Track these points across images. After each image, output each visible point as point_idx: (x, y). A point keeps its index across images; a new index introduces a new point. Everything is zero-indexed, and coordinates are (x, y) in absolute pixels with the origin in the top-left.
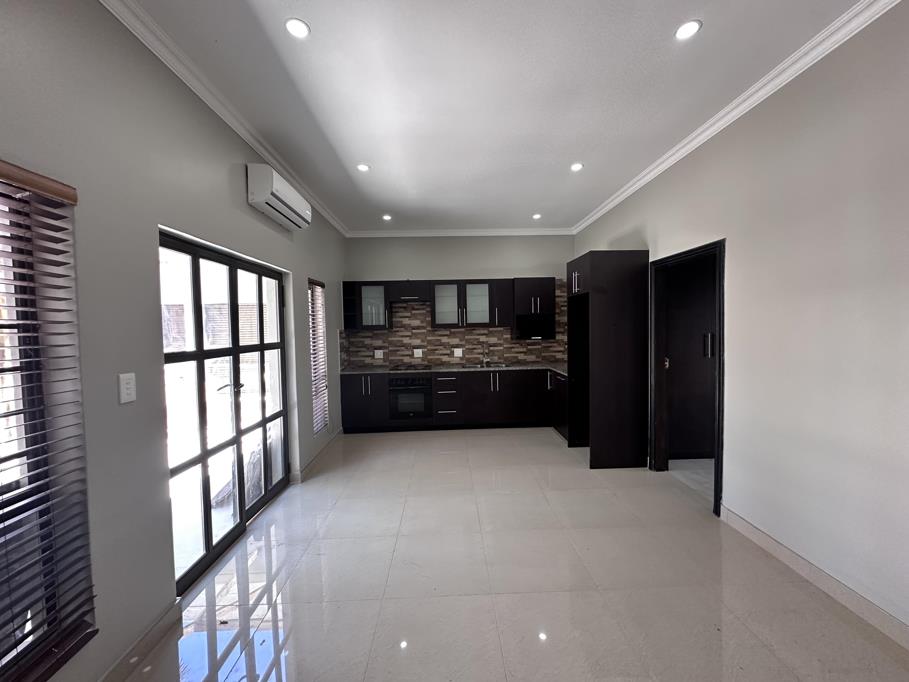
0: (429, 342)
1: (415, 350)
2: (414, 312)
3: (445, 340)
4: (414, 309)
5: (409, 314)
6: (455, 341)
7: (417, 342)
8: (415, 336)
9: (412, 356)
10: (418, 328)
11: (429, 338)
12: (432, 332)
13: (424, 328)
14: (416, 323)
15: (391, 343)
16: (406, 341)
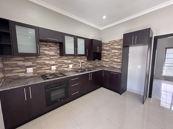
0: (59, 62)
1: (52, 67)
2: (50, 48)
3: (65, 61)
4: (50, 46)
5: (48, 49)
6: (70, 62)
7: (53, 62)
8: (52, 60)
9: (50, 69)
10: (53, 56)
11: (58, 61)
12: (60, 58)
13: (56, 56)
14: (52, 53)
15: (38, 64)
16: (47, 62)
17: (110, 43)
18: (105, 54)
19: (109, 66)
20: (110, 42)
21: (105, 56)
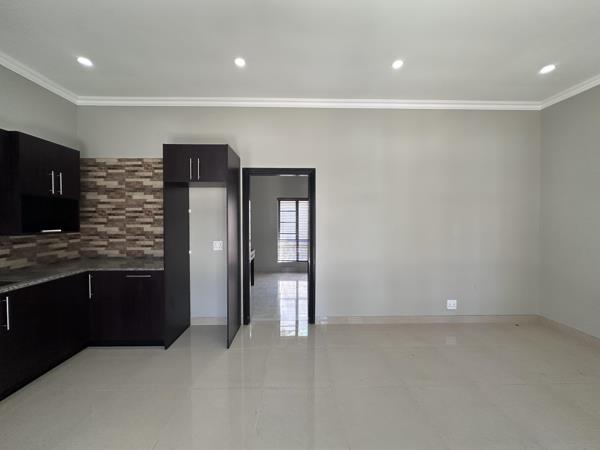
17: (121, 167)
18: (100, 206)
19: (121, 253)
20: (123, 163)
21: (102, 213)
